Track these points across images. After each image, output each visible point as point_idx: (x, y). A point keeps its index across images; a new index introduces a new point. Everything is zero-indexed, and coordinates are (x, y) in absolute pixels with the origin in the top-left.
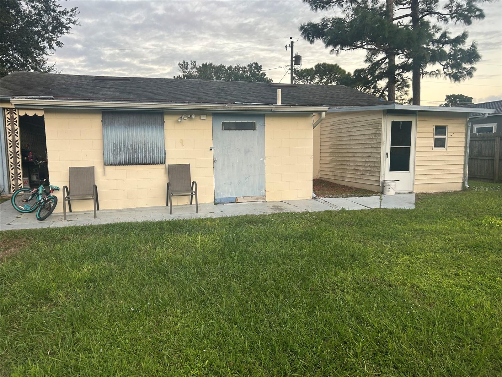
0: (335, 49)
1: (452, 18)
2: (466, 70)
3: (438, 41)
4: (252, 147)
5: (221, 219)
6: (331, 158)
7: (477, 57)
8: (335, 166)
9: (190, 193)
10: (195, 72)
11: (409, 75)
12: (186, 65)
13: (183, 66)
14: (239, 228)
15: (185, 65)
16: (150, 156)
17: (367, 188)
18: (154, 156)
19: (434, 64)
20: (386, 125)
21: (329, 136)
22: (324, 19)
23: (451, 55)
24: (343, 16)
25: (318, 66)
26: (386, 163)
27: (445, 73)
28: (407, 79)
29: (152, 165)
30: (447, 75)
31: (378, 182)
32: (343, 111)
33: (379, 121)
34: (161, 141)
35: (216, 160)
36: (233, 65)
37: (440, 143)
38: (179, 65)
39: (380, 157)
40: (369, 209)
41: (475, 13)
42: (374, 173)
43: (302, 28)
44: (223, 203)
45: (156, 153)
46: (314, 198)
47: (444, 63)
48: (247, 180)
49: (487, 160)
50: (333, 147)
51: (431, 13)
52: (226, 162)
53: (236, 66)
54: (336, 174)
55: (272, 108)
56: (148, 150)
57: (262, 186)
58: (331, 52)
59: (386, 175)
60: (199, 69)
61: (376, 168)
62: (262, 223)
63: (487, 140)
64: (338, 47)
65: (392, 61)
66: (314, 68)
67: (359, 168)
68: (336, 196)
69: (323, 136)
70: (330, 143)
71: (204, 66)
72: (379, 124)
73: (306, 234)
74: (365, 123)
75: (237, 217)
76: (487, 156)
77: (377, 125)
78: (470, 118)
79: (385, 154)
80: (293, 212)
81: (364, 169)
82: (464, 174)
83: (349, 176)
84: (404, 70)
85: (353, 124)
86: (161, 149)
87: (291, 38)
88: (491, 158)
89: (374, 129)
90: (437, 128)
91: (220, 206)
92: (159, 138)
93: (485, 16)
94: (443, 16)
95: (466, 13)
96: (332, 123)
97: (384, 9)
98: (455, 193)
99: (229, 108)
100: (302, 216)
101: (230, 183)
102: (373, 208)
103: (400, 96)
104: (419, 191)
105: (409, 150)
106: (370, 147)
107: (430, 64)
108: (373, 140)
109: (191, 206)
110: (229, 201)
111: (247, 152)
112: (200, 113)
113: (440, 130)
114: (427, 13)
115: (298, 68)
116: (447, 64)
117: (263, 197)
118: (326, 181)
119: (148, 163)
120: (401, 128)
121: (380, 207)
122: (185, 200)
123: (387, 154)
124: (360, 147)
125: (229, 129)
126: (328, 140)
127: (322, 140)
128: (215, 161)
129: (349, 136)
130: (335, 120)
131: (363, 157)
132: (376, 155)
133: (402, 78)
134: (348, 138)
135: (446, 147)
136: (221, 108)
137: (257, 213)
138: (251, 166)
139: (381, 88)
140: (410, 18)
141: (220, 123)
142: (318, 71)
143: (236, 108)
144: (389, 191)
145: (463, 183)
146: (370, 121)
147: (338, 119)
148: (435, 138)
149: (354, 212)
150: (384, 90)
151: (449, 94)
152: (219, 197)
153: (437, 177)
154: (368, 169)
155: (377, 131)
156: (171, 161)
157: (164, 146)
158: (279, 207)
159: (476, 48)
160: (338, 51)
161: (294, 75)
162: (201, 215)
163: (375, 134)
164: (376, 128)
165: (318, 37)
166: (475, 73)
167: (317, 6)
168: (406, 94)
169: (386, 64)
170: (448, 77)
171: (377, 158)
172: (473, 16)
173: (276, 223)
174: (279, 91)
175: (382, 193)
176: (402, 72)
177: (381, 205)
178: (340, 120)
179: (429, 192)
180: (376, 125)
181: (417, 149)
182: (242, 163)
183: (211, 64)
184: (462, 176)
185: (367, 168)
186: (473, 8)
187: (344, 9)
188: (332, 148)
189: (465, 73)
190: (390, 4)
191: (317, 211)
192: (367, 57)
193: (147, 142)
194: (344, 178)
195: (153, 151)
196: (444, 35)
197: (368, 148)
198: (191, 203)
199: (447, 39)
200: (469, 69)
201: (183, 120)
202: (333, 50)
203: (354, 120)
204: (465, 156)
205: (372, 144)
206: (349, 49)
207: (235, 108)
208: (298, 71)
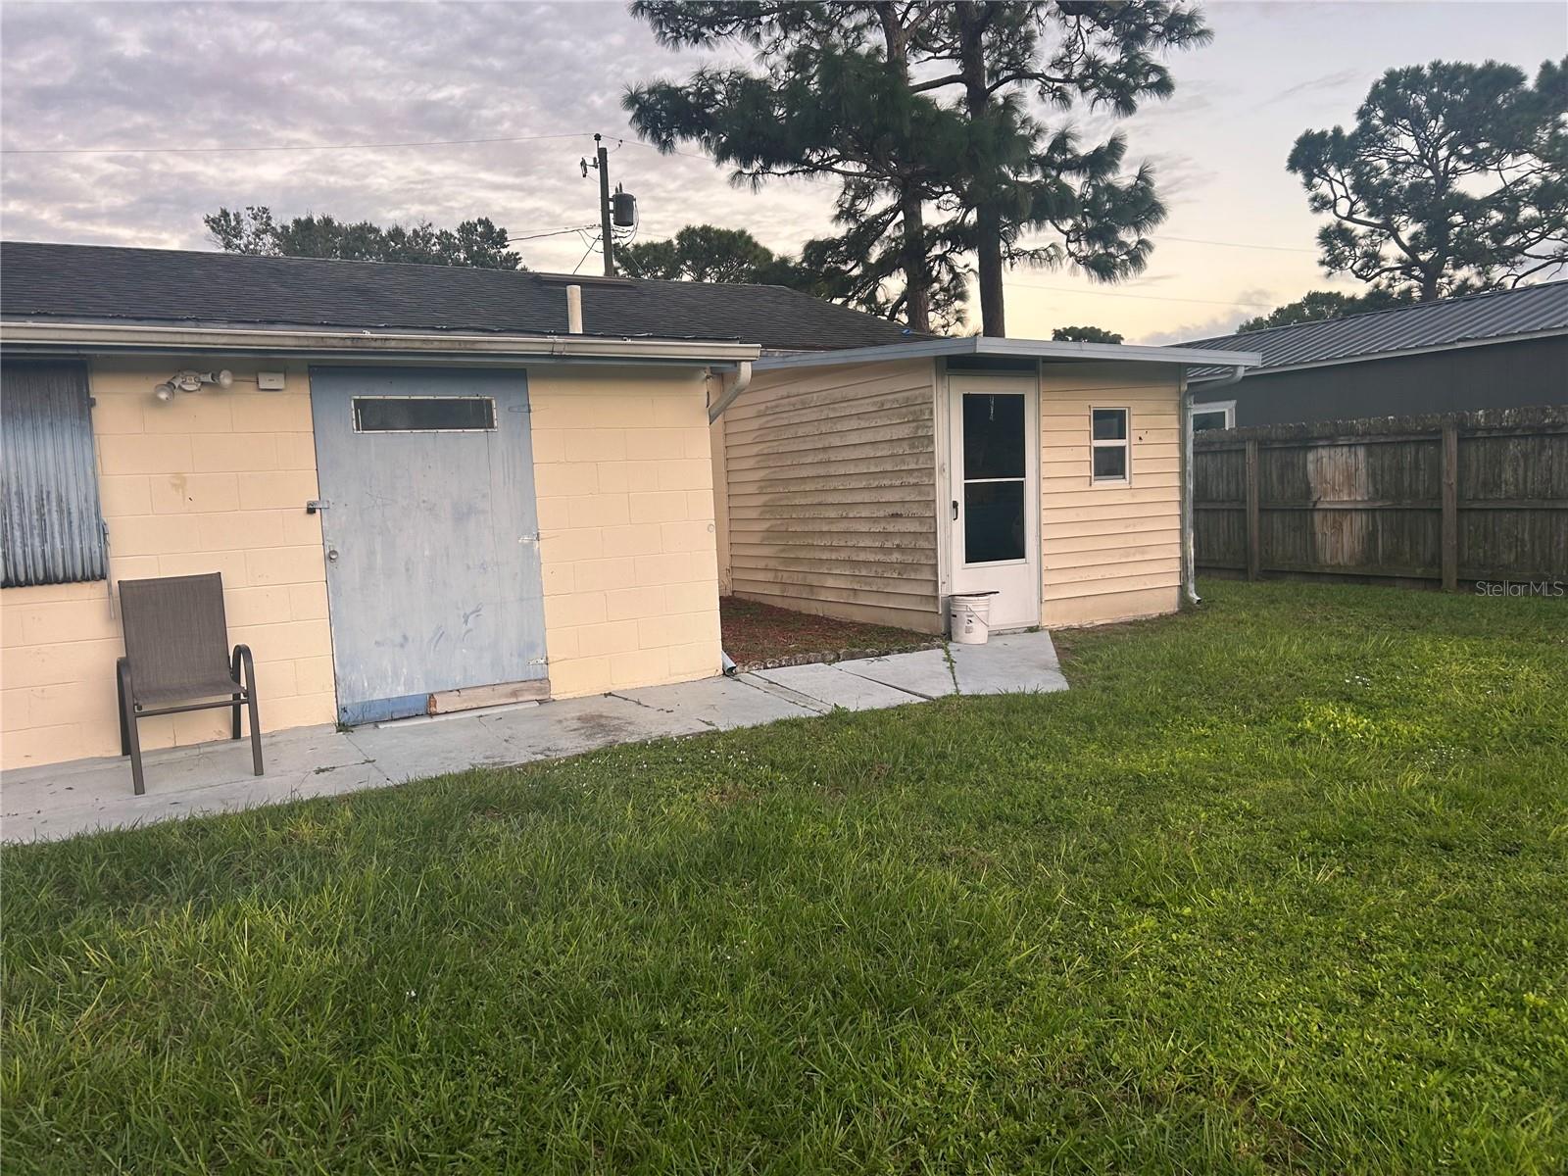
0: (745, 171)
1: (1084, 90)
2: (1125, 250)
3: (1044, 162)
4: (484, 496)
5: (362, 802)
6: (765, 526)
7: (1154, 211)
8: (783, 551)
9: (230, 697)
10: (267, 245)
11: (968, 260)
12: (233, 223)
13: (223, 224)
14: (443, 839)
15: (228, 221)
16: (28, 550)
17: (895, 621)
18: (48, 549)
19: (1040, 226)
20: (945, 409)
21: (755, 450)
22: (701, 74)
23: (1086, 204)
24: (759, 72)
25: (687, 235)
26: (953, 534)
27: (1071, 254)
28: (965, 271)
29: (46, 588)
30: (1078, 262)
31: (932, 600)
32: (799, 364)
33: (923, 396)
34: (82, 484)
35: (334, 552)
36: (407, 224)
37: (1110, 464)
38: (207, 221)
39: (935, 517)
40: (924, 700)
41: (1146, 79)
42: (915, 571)
43: (632, 100)
44: (376, 723)
45: (57, 535)
46: (729, 673)
47: (1068, 225)
48: (470, 625)
49: (1226, 513)
50: (771, 486)
51: (1022, 75)
52: (379, 557)
53: (418, 228)
54: (786, 578)
55: (554, 343)
56: (22, 526)
57: (532, 645)
58: (734, 178)
59: (954, 577)
60: (283, 236)
61: (922, 555)
62: (541, 806)
63: (1221, 452)
64: (756, 165)
65: (913, 217)
66: (675, 242)
67: (862, 557)
68: (804, 658)
69: (734, 453)
70: (761, 474)
71: (304, 226)
72: (924, 406)
73: (729, 846)
74: (874, 404)
75: (433, 785)
76: (1223, 501)
77: (918, 407)
78: (1189, 384)
79: (949, 505)
80: (662, 739)
81: (880, 557)
82: (1183, 560)
83: (830, 582)
84: (956, 244)
85: (834, 409)
86: (81, 518)
87: (598, 137)
88: (1235, 506)
89: (908, 422)
90: (1100, 416)
91: (364, 736)
92: (71, 472)
93: (1175, 85)
94: (1057, 84)
95: (1122, 76)
96: (762, 407)
97: (883, 60)
98: (1163, 621)
99: (378, 344)
100: (698, 758)
101: (399, 639)
102: (935, 694)
103: (943, 327)
104: (1059, 624)
105: (1020, 488)
106: (898, 483)
107: (1030, 228)
108: (908, 459)
109: (237, 744)
110: (401, 711)
111: (462, 515)
112: (256, 365)
113: (1109, 423)
114: (1010, 73)
115: (630, 238)
116: (1077, 228)
117: (538, 684)
118: (755, 603)
119: (22, 578)
120: (991, 418)
121: (957, 691)
122: (212, 726)
123: (955, 505)
124: (864, 484)
125: (384, 426)
126: (751, 463)
127: (733, 466)
128: (331, 557)
129: (824, 449)
130: (772, 394)
131: (875, 520)
132: (916, 510)
133: (951, 269)
134: (821, 456)
135: (1127, 476)
136: (341, 343)
137: (519, 756)
138: (483, 567)
139: (888, 301)
140: (961, 89)
141: (344, 403)
142: (688, 252)
143: (409, 345)
144: (968, 631)
145: (1183, 588)
146: (890, 397)
147: (783, 391)
148: (1097, 449)
149: (879, 717)
150: (896, 309)
151: (1060, 327)
152: (358, 700)
153: (1107, 572)
154: (896, 557)
155: (918, 428)
156: (132, 564)
157: (97, 503)
158: (603, 721)
159: (1152, 185)
160: (754, 175)
161: (616, 264)
162: (277, 787)
163: (912, 440)
164: (913, 421)
165: (686, 132)
166: (1150, 259)
167: (678, 32)
168: (957, 320)
169: (897, 225)
170: (1081, 268)
171: (921, 519)
172: (1143, 88)
173: (600, 799)
174: (575, 293)
175: (948, 636)
176: (952, 250)
177: (956, 684)
178: (788, 397)
179: (1086, 623)
180: (912, 408)
181: (1046, 486)
182: (448, 556)
183: (328, 222)
184: (1176, 566)
185: (891, 554)
186: (1141, 63)
187: (763, 48)
188: (769, 490)
189: (1125, 257)
190: (898, 47)
191: (748, 725)
192: (840, 206)
193: (14, 489)
194: (815, 590)
195: (43, 530)
196: (1061, 142)
197: (891, 486)
198: (237, 734)
199: (1069, 156)
200: (1133, 245)
201: (180, 397)
202: (741, 172)
203: (837, 394)
204: (1182, 503)
205: (903, 474)
206: (791, 173)
207: (404, 345)
208: (624, 249)
